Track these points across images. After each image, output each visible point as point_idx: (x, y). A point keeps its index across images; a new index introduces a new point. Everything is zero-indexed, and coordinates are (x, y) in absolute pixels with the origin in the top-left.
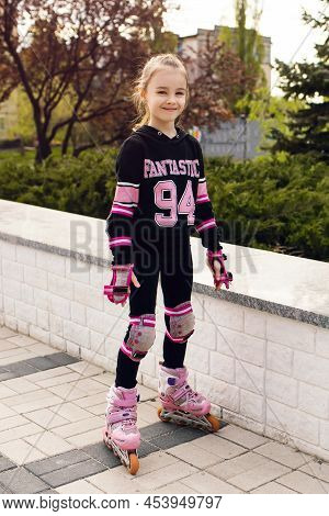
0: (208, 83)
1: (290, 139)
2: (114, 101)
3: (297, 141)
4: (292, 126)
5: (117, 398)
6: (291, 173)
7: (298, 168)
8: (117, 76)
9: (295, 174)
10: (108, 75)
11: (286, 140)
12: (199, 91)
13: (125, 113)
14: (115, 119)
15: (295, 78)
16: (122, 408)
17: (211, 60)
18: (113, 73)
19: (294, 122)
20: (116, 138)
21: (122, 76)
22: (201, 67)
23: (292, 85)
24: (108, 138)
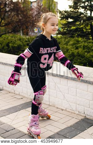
0: (39, 16)
1: (62, 31)
2: (12, 21)
3: (64, 32)
4: (62, 28)
5: (32, 118)
6: (61, 41)
7: (63, 39)
8: (13, 14)
9: (62, 41)
10: (10, 13)
11: (61, 31)
12: (36, 18)
13: (15, 24)
14: (12, 26)
15: (63, 14)
16: (34, 121)
17: (39, 9)
18: (11, 13)
19: (63, 27)
20: (13, 31)
21: (14, 14)
22: (37, 11)
23: (62, 16)
24: (10, 31)
